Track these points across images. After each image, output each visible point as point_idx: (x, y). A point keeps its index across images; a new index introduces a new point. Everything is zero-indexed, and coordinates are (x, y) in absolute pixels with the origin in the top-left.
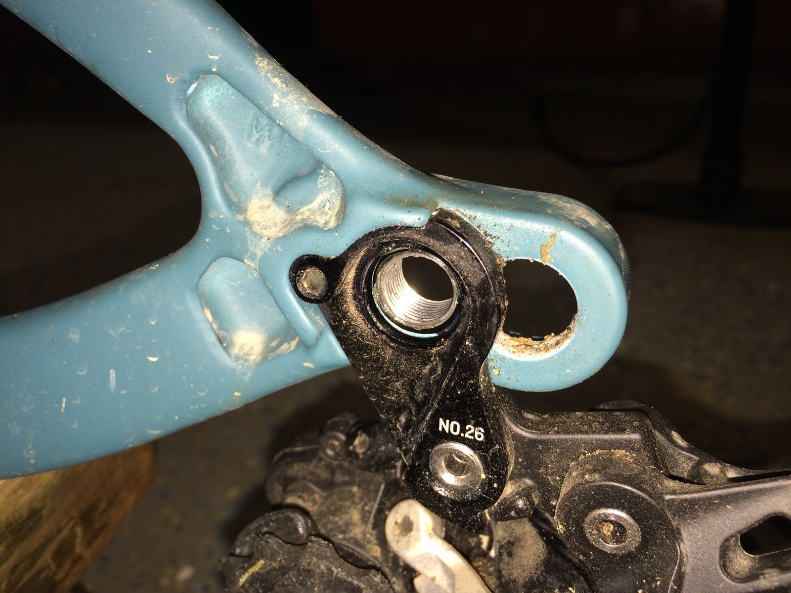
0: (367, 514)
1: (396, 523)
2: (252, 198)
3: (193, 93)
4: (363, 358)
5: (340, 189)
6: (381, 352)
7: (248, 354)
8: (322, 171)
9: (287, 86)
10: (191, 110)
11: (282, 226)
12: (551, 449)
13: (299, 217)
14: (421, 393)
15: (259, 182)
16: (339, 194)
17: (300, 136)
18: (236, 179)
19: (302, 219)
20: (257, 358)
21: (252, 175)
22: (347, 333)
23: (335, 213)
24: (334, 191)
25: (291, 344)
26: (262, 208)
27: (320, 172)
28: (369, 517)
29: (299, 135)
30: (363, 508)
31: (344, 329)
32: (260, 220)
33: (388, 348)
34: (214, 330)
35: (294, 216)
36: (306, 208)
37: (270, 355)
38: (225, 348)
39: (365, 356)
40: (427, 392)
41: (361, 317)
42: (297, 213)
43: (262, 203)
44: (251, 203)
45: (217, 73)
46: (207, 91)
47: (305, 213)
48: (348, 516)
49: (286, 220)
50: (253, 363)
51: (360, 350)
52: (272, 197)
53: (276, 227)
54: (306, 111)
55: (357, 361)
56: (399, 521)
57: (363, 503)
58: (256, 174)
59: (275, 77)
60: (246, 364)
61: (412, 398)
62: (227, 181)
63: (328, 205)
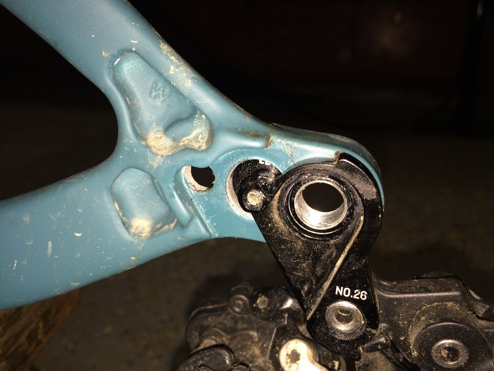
0: (266, 350)
1: (287, 355)
2: (150, 133)
3: (117, 64)
4: (281, 248)
5: (208, 127)
6: (294, 244)
7: (141, 233)
8: (197, 116)
9: (179, 62)
10: (115, 75)
11: (170, 149)
12: (403, 303)
13: (181, 144)
14: (320, 270)
15: (155, 123)
16: (207, 130)
17: (186, 93)
18: (140, 120)
19: (183, 145)
20: (147, 235)
21: (150, 118)
22: (271, 232)
23: (205, 141)
24: (204, 129)
25: (171, 226)
26: (156, 138)
27: (196, 116)
28: (267, 351)
29: (185, 91)
30: (262, 346)
31: (269, 229)
32: (156, 145)
33: (299, 241)
34: (120, 216)
35: (178, 143)
36: (185, 138)
37: (156, 233)
38: (126, 228)
39: (283, 247)
40: (325, 269)
41: (282, 222)
42: (180, 141)
43: (157, 136)
44: (149, 135)
45: (135, 52)
46: (125, 64)
47: (185, 141)
48: (252, 351)
49: (173, 145)
50: (145, 238)
51: (279, 243)
52: (163, 132)
53: (166, 149)
54: (190, 77)
55: (277, 250)
56: (289, 353)
57: (261, 342)
58: (153, 118)
59: (172, 56)
60: (140, 238)
61: (313, 273)
62: (135, 120)
63: (200, 136)
